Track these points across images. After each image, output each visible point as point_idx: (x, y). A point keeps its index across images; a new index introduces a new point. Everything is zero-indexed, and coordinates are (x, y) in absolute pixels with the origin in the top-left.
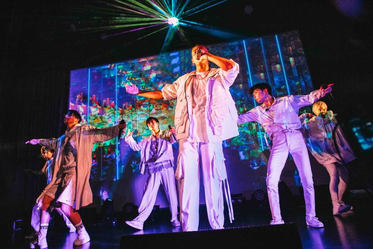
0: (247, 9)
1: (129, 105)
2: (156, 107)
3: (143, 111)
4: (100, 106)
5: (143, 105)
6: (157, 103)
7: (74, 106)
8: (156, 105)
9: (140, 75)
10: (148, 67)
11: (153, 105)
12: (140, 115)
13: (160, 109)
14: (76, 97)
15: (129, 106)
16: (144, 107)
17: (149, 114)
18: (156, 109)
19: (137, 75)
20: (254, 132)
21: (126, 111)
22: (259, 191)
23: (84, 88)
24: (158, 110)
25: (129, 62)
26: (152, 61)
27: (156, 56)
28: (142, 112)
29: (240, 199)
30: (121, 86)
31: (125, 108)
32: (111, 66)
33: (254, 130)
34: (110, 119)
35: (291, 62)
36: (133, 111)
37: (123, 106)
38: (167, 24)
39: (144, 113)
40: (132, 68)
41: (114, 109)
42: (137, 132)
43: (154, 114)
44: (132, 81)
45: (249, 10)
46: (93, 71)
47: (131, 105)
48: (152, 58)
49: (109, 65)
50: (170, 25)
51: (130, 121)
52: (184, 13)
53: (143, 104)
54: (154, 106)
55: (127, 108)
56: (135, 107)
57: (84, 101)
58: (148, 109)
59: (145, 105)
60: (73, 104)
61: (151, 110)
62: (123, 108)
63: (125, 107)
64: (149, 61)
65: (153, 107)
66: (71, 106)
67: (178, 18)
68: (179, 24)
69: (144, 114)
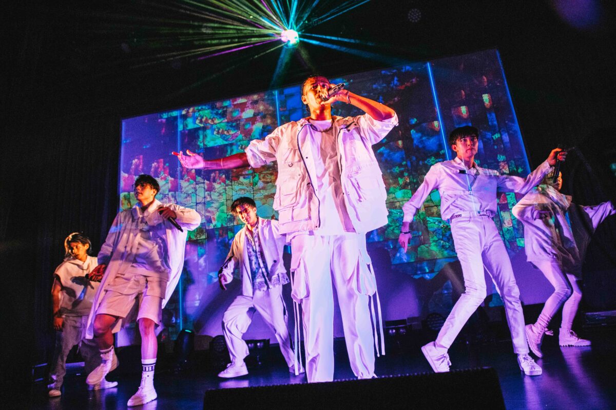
0: (411, 14)
1: (221, 175)
2: (264, 178)
3: (243, 185)
4: (172, 177)
5: (243, 175)
6: (265, 172)
7: (128, 178)
8: (264, 176)
9: (237, 127)
10: (249, 113)
11: (259, 175)
12: (238, 190)
13: (271, 182)
14: (132, 163)
15: (220, 178)
16: (244, 178)
17: (253, 189)
18: (263, 182)
19: (231, 126)
20: (422, 217)
21: (216, 185)
22: (434, 316)
23: (144, 147)
24: (267, 183)
25: (218, 104)
26: (255, 102)
27: (262, 95)
28: (241, 187)
29: (402, 328)
30: (206, 145)
31: (214, 181)
32: (188, 112)
33: (422, 213)
34: (188, 198)
35: (485, 100)
36: (227, 185)
37: (212, 178)
38: (280, 42)
39: (244, 187)
40: (223, 115)
41: (195, 183)
42: (234, 219)
43: (260, 189)
44: (224, 135)
45: (414, 16)
46: (160, 120)
47: (224, 176)
48: (255, 97)
49: (186, 110)
50: (284, 42)
51: (223, 201)
52: (307, 22)
53: (243, 173)
54: (262, 176)
55: (218, 181)
56: (230, 178)
57: (145, 168)
58: (251, 181)
59: (247, 175)
60: (126, 175)
61: (256, 184)
62: (211, 180)
63: (214, 178)
64: (251, 103)
65: (260, 179)
66: (124, 177)
67: (298, 31)
68: (299, 41)
69: (244, 190)
